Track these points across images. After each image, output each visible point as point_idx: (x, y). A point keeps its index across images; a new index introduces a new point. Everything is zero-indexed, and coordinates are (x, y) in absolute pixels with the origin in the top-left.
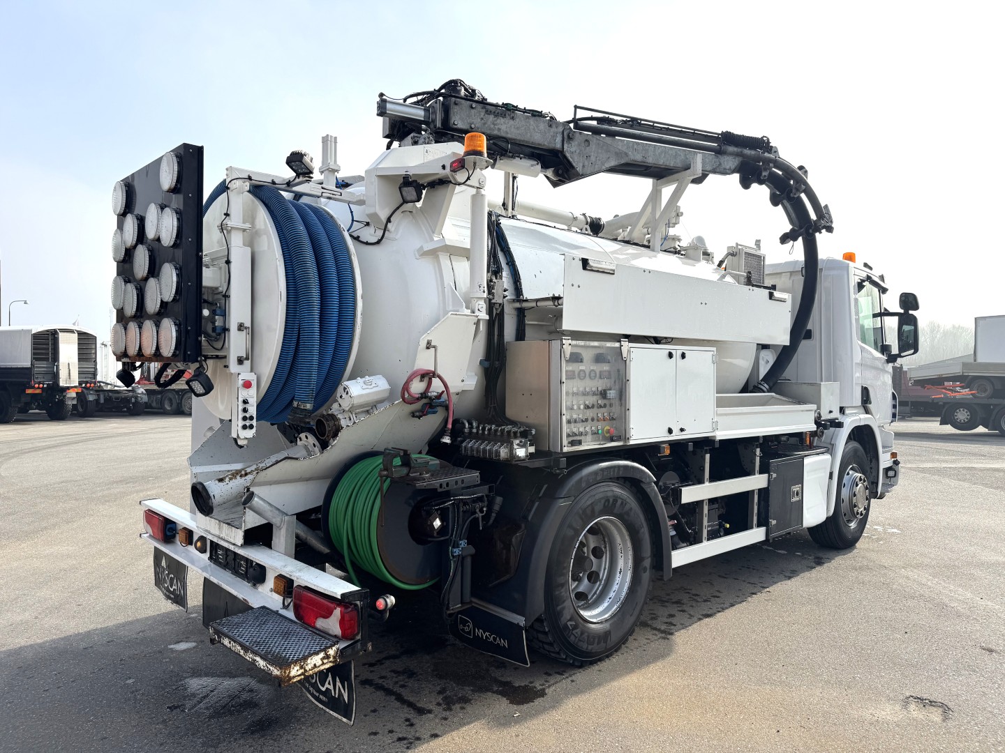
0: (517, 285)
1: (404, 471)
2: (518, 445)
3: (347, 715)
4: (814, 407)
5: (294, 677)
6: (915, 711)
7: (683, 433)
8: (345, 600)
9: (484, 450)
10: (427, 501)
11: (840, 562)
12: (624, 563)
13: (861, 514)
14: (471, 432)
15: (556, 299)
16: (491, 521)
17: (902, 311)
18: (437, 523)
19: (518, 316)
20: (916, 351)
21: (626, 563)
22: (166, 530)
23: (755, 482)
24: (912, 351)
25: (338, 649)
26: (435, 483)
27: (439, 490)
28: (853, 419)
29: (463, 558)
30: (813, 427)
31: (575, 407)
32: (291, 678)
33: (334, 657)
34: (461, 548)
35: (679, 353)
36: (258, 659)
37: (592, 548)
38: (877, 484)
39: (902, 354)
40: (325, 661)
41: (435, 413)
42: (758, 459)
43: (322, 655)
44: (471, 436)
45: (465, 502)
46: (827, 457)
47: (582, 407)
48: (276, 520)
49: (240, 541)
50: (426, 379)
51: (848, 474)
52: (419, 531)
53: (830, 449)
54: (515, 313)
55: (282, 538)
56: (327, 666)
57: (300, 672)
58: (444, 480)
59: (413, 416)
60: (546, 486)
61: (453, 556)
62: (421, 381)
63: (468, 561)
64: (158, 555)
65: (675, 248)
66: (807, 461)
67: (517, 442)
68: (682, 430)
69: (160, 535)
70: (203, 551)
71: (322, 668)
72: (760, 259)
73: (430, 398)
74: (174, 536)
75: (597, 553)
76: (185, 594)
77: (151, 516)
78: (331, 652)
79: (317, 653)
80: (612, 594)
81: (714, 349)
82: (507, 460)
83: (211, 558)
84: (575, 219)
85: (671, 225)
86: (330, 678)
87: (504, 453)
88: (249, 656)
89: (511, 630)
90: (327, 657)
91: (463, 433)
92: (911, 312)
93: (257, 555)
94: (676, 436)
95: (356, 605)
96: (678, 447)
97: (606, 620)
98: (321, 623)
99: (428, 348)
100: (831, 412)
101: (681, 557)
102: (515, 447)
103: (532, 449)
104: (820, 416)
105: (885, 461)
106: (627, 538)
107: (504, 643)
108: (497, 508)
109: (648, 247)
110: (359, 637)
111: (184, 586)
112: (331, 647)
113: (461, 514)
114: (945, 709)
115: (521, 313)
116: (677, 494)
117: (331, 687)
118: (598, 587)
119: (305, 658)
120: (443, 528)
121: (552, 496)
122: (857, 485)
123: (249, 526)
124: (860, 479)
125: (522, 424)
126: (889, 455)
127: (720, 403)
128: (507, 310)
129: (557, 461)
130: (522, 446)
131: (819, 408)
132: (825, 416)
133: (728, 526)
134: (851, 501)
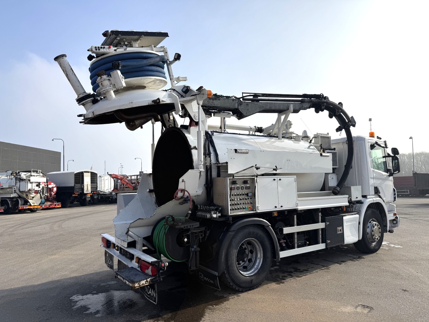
0: (217, 158)
1: (172, 222)
2: (213, 213)
3: (155, 301)
4: (347, 196)
5: (136, 287)
6: (359, 309)
7: (282, 208)
8: (152, 264)
9: (201, 215)
10: (183, 232)
12: (260, 255)
13: (377, 239)
14: (200, 209)
15: (227, 163)
16: (205, 239)
17: (393, 155)
18: (186, 240)
19: (218, 168)
20: (399, 171)
21: (261, 255)
22: (108, 244)
23: (320, 226)
24: (397, 172)
25: (151, 279)
26: (182, 226)
27: (184, 229)
28: (372, 199)
29: (196, 252)
30: (347, 204)
31: (236, 200)
32: (135, 287)
33: (149, 282)
34: (195, 248)
35: (279, 179)
36: (126, 281)
37: (249, 250)
38: (386, 226)
39: (395, 173)
40: (146, 283)
41: (188, 203)
42: (320, 217)
43: (145, 281)
44: (200, 210)
45: (195, 233)
46: (357, 216)
47: (238, 199)
48: (136, 239)
49: (126, 246)
50: (183, 192)
51: (370, 222)
52: (180, 242)
53: (359, 213)
54: (217, 167)
55: (139, 245)
56: (147, 284)
57: (138, 285)
58: (186, 225)
59: (180, 204)
60: (226, 227)
61: (192, 251)
62: (181, 192)
63: (198, 253)
64: (106, 252)
65: (291, 137)
66: (344, 218)
67: (213, 212)
68: (282, 206)
69: (106, 246)
70: (117, 250)
71: (146, 285)
72: (329, 138)
73: (185, 198)
74: (110, 246)
75: (251, 252)
76: (113, 265)
77: (104, 239)
78: (148, 280)
79: (144, 280)
80: (255, 267)
81: (295, 176)
82: (210, 218)
83: (120, 252)
84: (251, 128)
85: (288, 128)
86: (150, 290)
87: (208, 216)
88: (125, 281)
89: (213, 277)
90: (147, 281)
91: (198, 209)
92: (396, 155)
93: (131, 251)
94: (279, 209)
95: (156, 265)
96: (281, 213)
97: (252, 276)
98: (147, 271)
99: (183, 182)
100: (357, 198)
101: (283, 254)
102: (212, 214)
103: (220, 215)
104: (351, 199)
105: (390, 217)
106: (260, 246)
107: (212, 282)
108: (207, 235)
109: (277, 137)
110: (157, 276)
111: (113, 263)
112: (148, 278)
113: (194, 237)
114: (371, 308)
115: (219, 168)
116: (282, 230)
118: (251, 264)
119: (140, 281)
120: (188, 242)
121: (228, 230)
122: (374, 227)
123: (129, 241)
124: (376, 225)
125: (217, 206)
126: (392, 215)
127: (299, 196)
128: (213, 166)
129: (228, 219)
130: (216, 213)
131: (350, 196)
132: (354, 199)
133: (308, 243)
134: (371, 233)
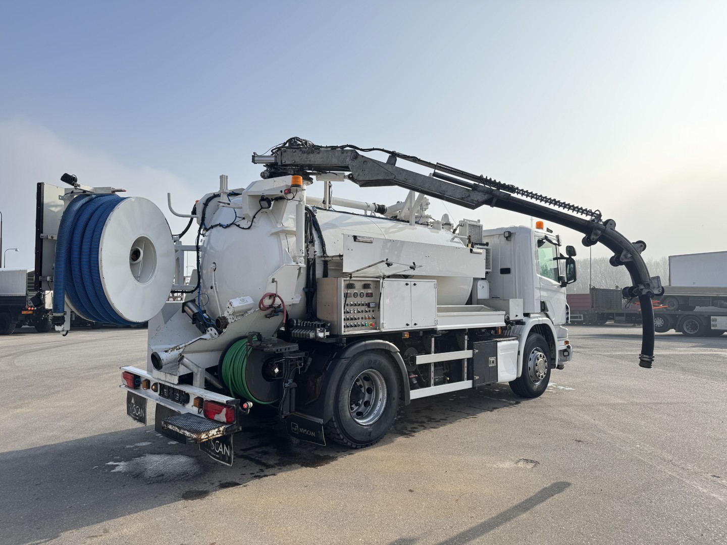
0: (323, 249)
1: (258, 343)
2: (319, 331)
3: (229, 462)
4: (504, 313)
5: (203, 439)
6: (521, 465)
7: (416, 326)
8: (227, 405)
9: (303, 334)
10: (273, 358)
11: (526, 404)
12: (382, 395)
13: (542, 377)
14: (297, 325)
15: (341, 256)
16: (306, 370)
17: (568, 257)
18: (277, 370)
19: (324, 264)
20: (575, 280)
21: (383, 395)
22: (135, 381)
23: (466, 354)
24: (573, 281)
25: (225, 428)
26: (274, 349)
27: (276, 353)
28: (537, 319)
29: (291, 389)
30: (504, 324)
31: (352, 312)
32: (202, 440)
33: (223, 432)
34: (289, 383)
35: (413, 283)
36: (186, 432)
37: (367, 388)
38: (554, 359)
39: (569, 282)
40: (218, 433)
41: (278, 315)
42: (466, 342)
43: (217, 430)
44: (297, 327)
45: (291, 360)
46: (517, 342)
47: (356, 312)
48: (195, 370)
49: (176, 382)
50: (272, 298)
51: (533, 353)
52: (267, 375)
53: (518, 338)
54: (322, 263)
55: (198, 380)
56: (219, 436)
57: (206, 437)
58: (279, 348)
59: (266, 317)
60: (336, 353)
61: (285, 387)
62: (270, 299)
63: (294, 391)
64: (130, 396)
65: (427, 222)
66: (499, 344)
67: (319, 329)
68: (415, 324)
69: (132, 385)
70: (156, 391)
71: (217, 436)
72: (480, 227)
73: (275, 307)
74: (139, 385)
75: (369, 391)
76: (145, 416)
77: (127, 375)
78: (221, 429)
79: (214, 429)
80: (375, 412)
81: (436, 281)
82: (313, 339)
83: (160, 395)
84: (369, 206)
85: (423, 210)
86: (221, 446)
87: (312, 335)
88: (181, 432)
89: (316, 427)
90: (219, 431)
91: (293, 326)
92: (572, 257)
93: (186, 389)
94: (412, 327)
95: (234, 407)
96: (414, 333)
97: (371, 425)
98: (216, 417)
99: (273, 282)
100: (517, 316)
101: (416, 394)
102: (318, 332)
103: (328, 334)
104: (508, 318)
105: (560, 346)
106: (383, 381)
107: (313, 434)
108: (309, 363)
109: (408, 222)
110: (235, 423)
111: (145, 412)
112: (221, 426)
113: (289, 366)
114: (537, 463)
115: (325, 263)
116: (414, 359)
117: (222, 450)
118: (369, 409)
119: (208, 431)
120: (279, 374)
121: (339, 358)
122: (538, 359)
123: (181, 374)
124: (541, 356)
125: (324, 321)
126: (563, 342)
127: (440, 310)
128: (317, 261)
129: (341, 340)
130: (323, 331)
131: (508, 313)
132: (512, 318)
133: (448, 379)
134: (534, 369)
